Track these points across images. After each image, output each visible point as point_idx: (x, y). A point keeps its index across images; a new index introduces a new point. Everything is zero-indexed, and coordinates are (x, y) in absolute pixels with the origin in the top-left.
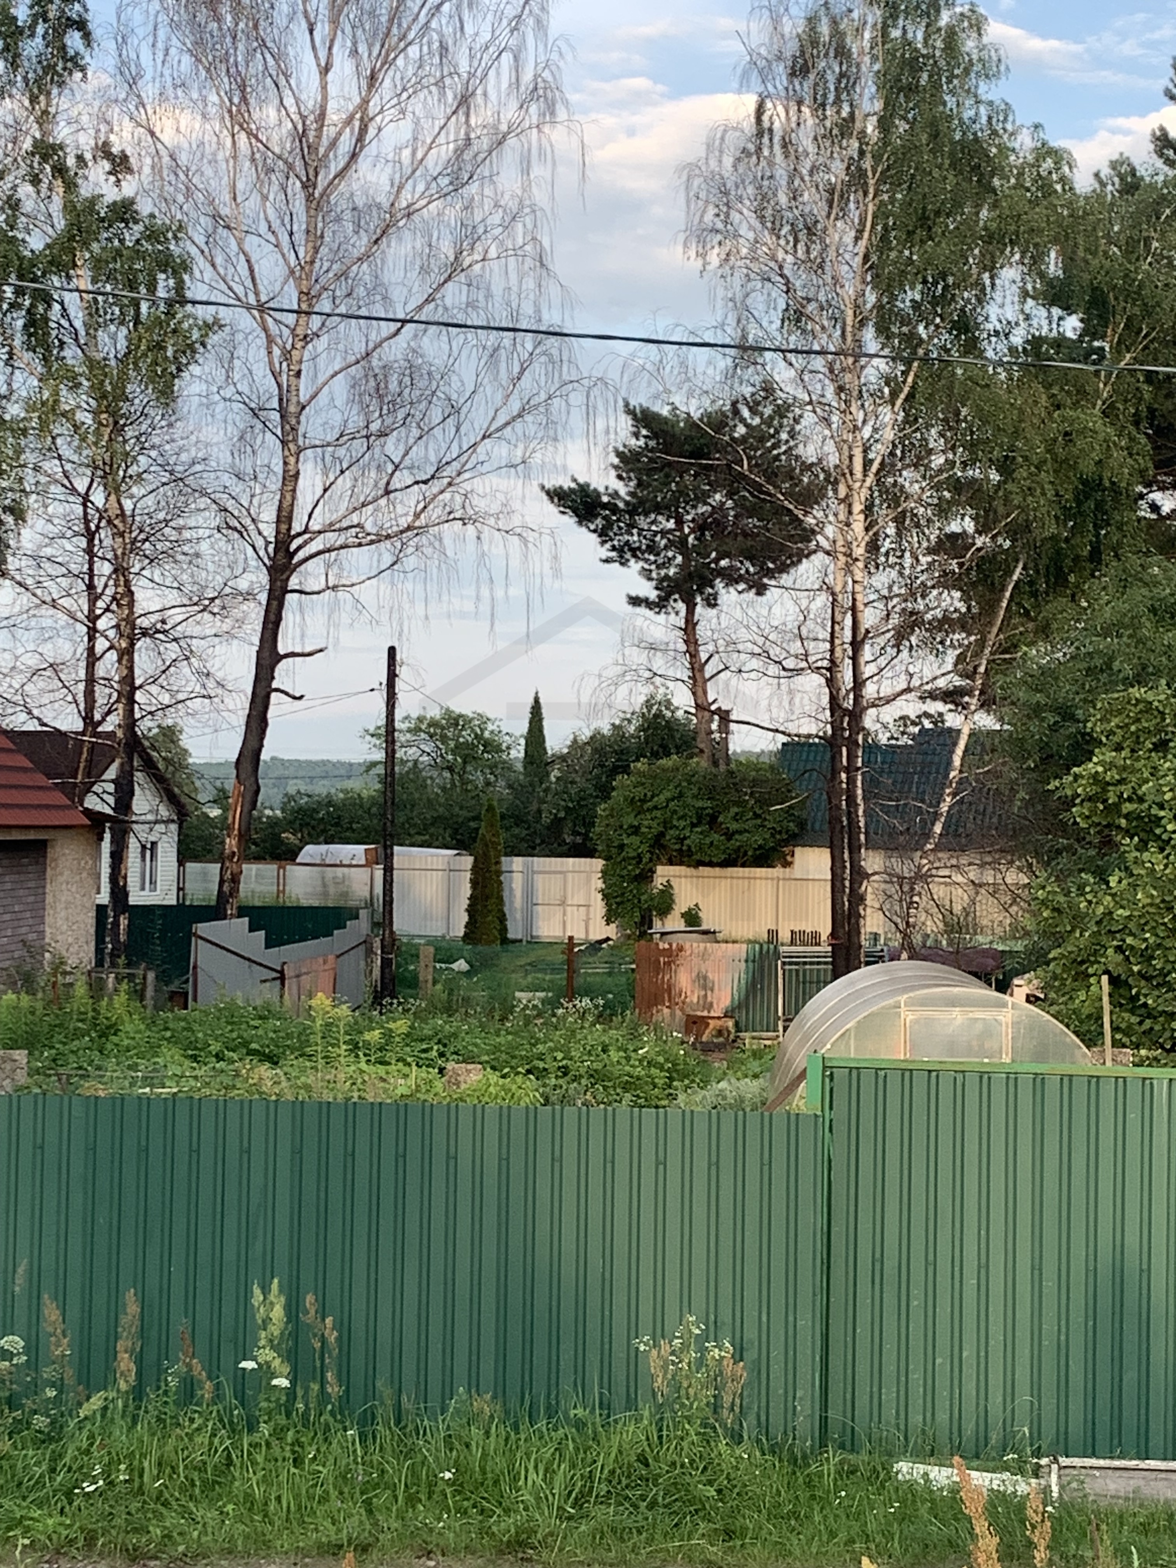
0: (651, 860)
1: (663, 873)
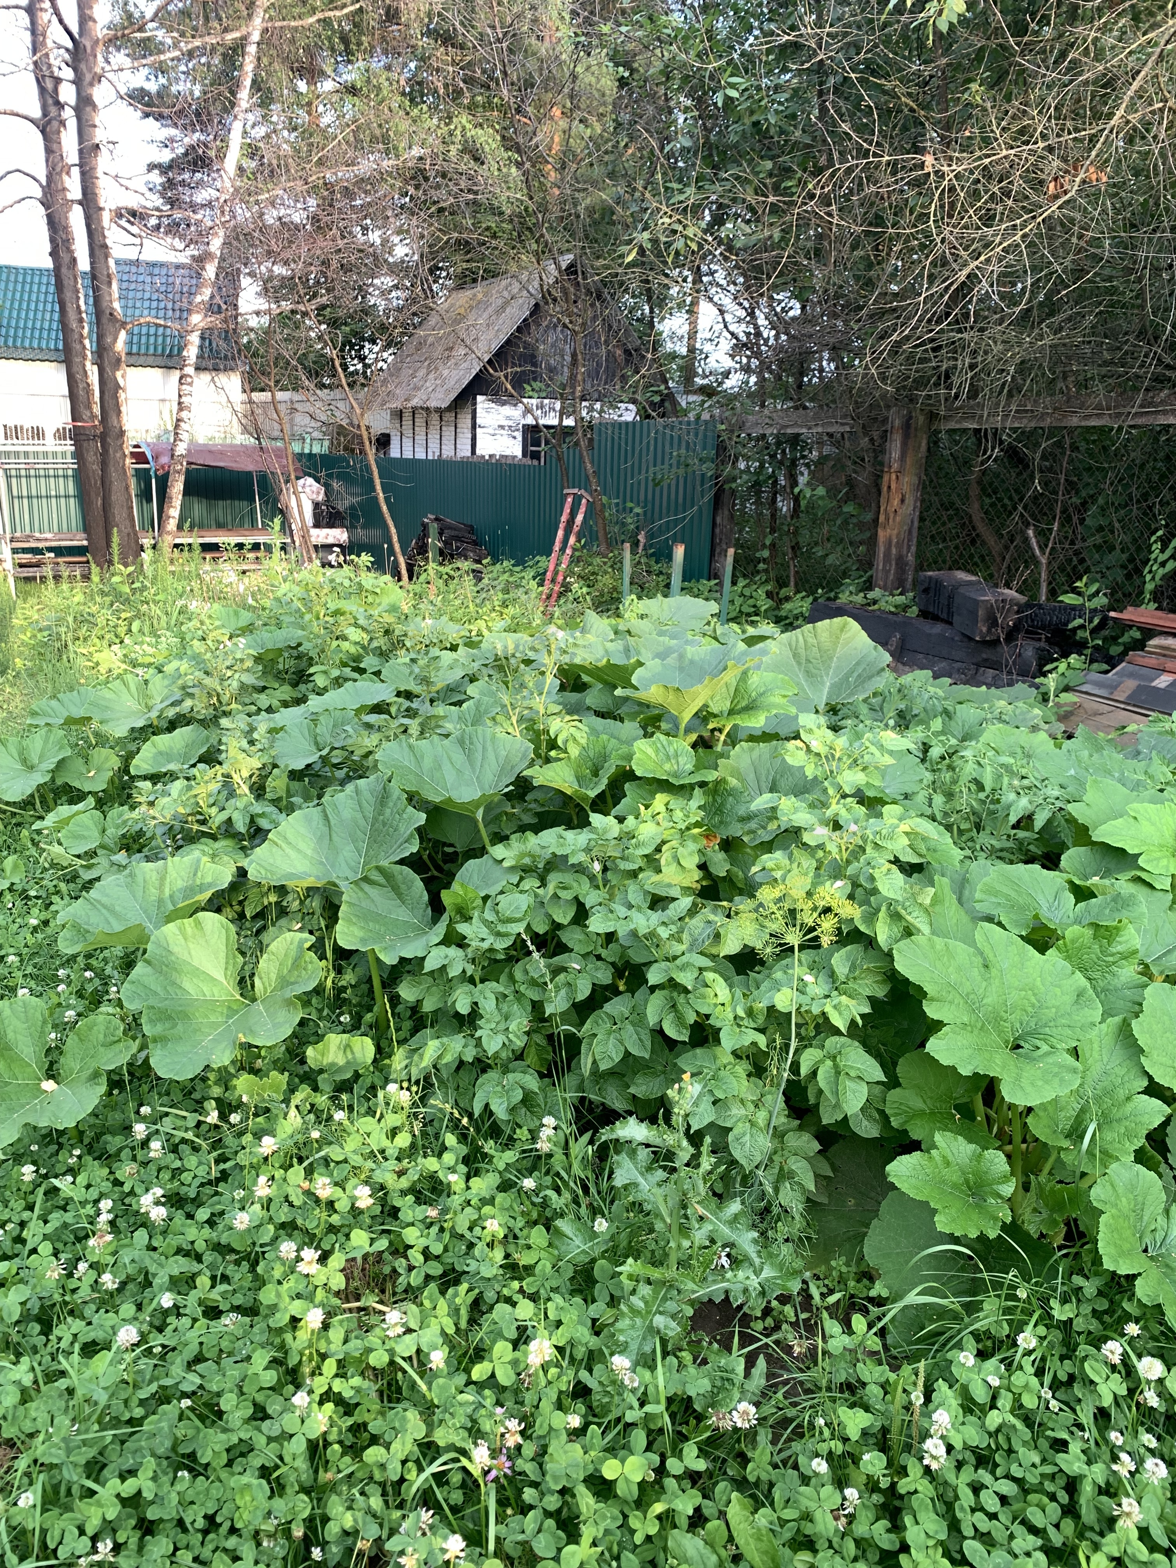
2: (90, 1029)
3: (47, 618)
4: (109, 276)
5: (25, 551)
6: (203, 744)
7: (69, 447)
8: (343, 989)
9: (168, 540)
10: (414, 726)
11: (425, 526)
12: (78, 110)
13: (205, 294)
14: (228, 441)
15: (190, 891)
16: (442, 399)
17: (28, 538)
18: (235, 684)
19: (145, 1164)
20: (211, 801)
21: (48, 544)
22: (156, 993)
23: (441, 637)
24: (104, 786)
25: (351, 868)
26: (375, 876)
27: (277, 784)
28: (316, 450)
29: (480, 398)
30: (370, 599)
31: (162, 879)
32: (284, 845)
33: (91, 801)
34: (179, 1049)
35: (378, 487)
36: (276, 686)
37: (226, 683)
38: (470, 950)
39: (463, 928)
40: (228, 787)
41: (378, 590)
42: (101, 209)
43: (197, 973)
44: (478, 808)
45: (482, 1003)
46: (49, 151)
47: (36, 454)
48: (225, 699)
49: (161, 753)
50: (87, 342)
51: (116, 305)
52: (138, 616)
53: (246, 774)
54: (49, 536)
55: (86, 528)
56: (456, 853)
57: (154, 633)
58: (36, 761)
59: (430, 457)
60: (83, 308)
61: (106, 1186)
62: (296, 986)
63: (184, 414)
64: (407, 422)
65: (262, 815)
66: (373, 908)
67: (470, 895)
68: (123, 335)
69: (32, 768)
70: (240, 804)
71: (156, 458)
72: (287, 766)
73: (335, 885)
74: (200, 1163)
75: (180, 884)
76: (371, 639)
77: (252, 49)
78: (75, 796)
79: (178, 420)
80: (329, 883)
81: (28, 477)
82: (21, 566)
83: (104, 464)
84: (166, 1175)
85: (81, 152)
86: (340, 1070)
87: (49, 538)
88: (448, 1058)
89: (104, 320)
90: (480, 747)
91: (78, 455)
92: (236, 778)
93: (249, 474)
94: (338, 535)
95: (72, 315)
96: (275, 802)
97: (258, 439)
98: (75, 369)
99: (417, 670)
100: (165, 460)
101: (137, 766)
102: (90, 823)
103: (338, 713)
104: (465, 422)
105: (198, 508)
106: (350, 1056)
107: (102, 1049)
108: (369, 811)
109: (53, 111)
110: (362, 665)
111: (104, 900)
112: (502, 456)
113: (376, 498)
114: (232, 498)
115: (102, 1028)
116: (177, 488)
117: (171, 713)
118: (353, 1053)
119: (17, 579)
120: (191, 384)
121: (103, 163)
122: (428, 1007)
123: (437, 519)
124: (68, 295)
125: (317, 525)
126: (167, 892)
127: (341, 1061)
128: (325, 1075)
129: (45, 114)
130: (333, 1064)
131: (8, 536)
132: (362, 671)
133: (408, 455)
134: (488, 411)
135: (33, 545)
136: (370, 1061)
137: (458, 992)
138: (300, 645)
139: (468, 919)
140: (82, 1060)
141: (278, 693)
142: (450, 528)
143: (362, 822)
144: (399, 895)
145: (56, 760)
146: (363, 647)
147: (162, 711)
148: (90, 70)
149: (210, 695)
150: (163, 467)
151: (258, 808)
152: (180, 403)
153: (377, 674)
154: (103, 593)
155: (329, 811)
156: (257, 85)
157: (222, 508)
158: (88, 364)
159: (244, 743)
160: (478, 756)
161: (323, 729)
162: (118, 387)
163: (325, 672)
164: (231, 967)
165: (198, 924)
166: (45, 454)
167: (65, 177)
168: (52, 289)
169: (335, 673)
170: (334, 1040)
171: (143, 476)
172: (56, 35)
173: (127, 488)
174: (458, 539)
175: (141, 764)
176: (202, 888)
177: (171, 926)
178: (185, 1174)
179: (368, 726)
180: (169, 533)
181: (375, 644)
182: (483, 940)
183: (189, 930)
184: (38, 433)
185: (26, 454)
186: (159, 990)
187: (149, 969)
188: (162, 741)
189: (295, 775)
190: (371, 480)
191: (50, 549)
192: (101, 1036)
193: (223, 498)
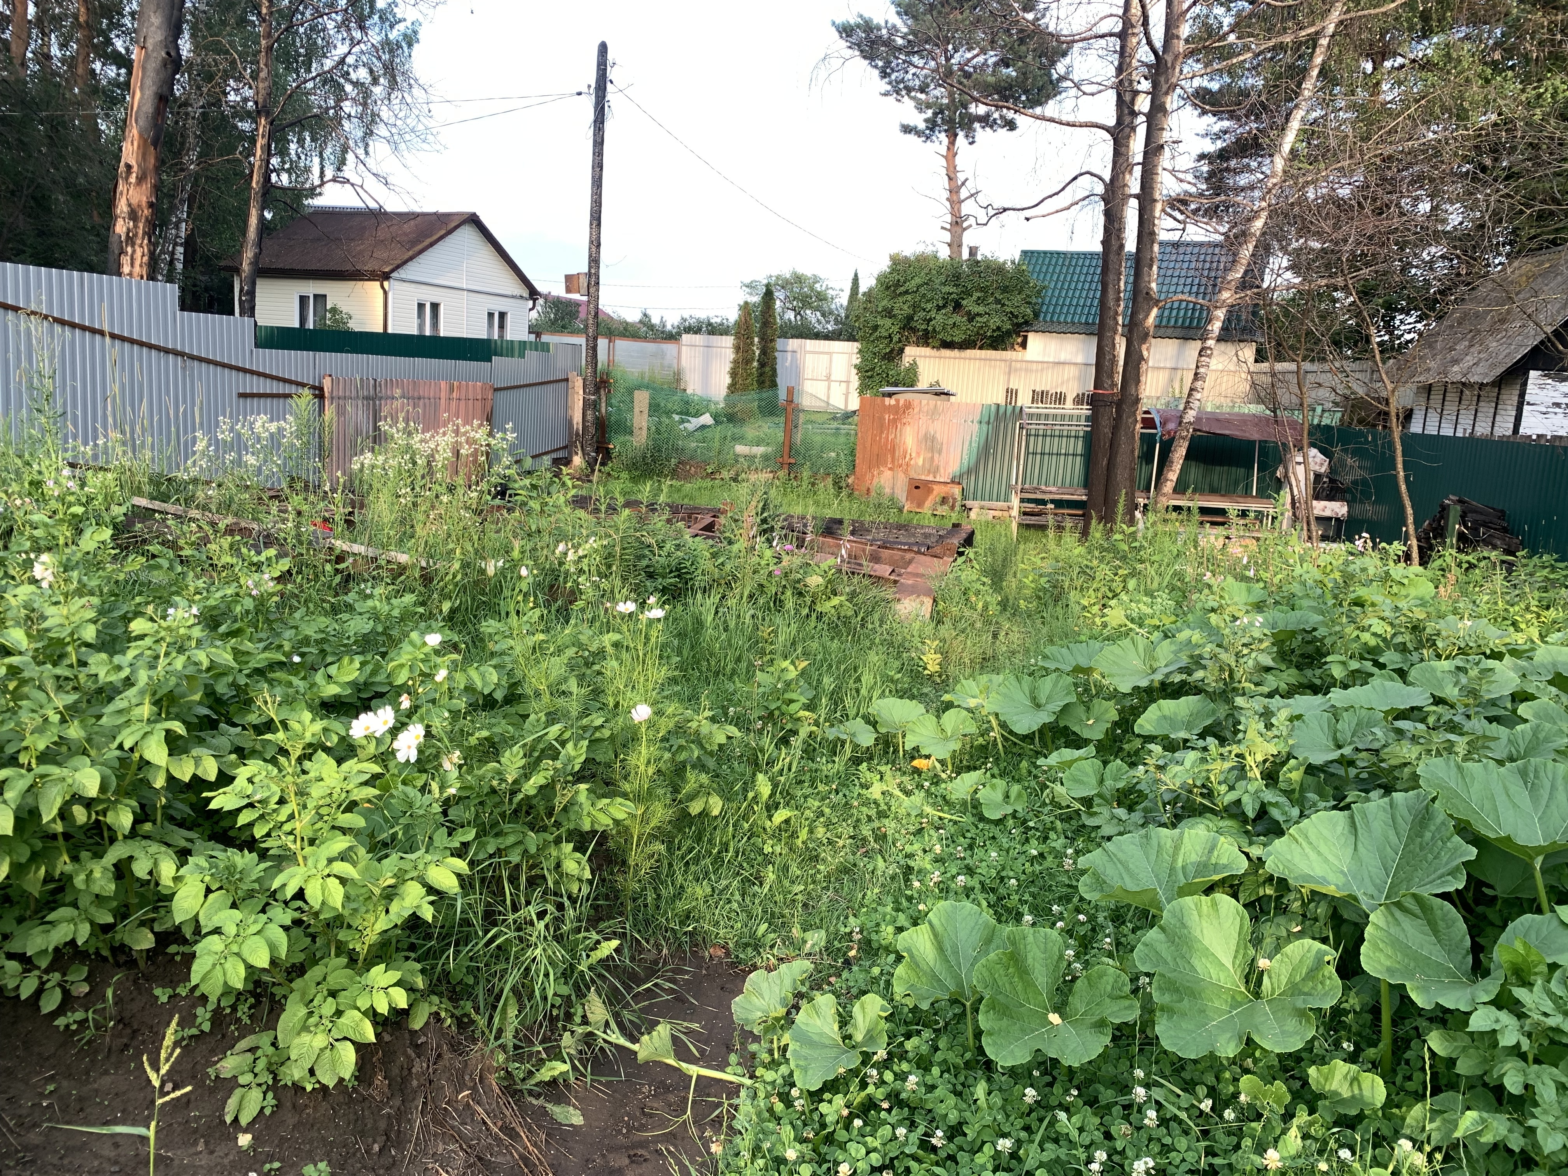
0: (900, 341)
1: (911, 352)
2: (1100, 977)
3: (1047, 566)
4: (1152, 259)
5: (1029, 501)
6: (1208, 716)
7: (1085, 410)
8: (1346, 1012)
9: (1164, 502)
10: (1461, 744)
11: (1444, 509)
12: (1151, 117)
13: (1237, 274)
14: (1236, 410)
15: (1203, 867)
16: (1483, 374)
17: (1035, 490)
18: (1251, 663)
19: (1139, 1129)
20: (1222, 778)
21: (1052, 497)
22: (1166, 963)
23: (1480, 642)
24: (1101, 736)
25: (1375, 885)
26: (1410, 903)
27: (1293, 774)
28: (1326, 421)
29: (1533, 374)
30: (1395, 589)
31: (1177, 848)
32: (1304, 844)
33: (1091, 750)
34: (1184, 1025)
35: (1400, 466)
36: (1284, 667)
37: (1242, 661)
38: (1528, 1021)
39: (1520, 993)
40: (1241, 770)
41: (1405, 581)
42: (1155, 201)
43: (1207, 953)
44: (1538, 855)
45: (1539, 1088)
46: (1117, 153)
47: (1055, 417)
48: (1237, 676)
49: (1165, 717)
50: (1120, 320)
51: (1154, 285)
52: (1132, 575)
53: (1260, 758)
54: (1054, 489)
55: (1087, 483)
56: (1495, 898)
57: (1150, 593)
58: (1043, 701)
59: (1460, 434)
60: (1122, 287)
61: (1098, 1136)
62: (1310, 998)
63: (1199, 384)
64: (1436, 398)
65: (1276, 805)
66: (1402, 937)
67: (1533, 958)
68: (1155, 312)
69: (1038, 706)
70: (1252, 788)
71: (1164, 424)
72: (1306, 759)
73: (1356, 899)
74: (1189, 1149)
75: (1194, 858)
76: (1394, 635)
77: (1324, 42)
78: (1077, 742)
79: (1191, 390)
80: (1350, 896)
81: (1044, 436)
82: (1025, 513)
83: (1115, 429)
84: (1155, 1148)
85: (1146, 153)
86: (1343, 1102)
87: (1053, 491)
88: (1487, 1138)
89: (1140, 299)
90: (1547, 784)
91: (1093, 419)
92: (1250, 761)
93: (1253, 442)
94: (1337, 509)
95: (1111, 295)
96: (1288, 793)
97: (1274, 412)
98: (1106, 342)
99: (1464, 680)
100: (1171, 426)
101: (1141, 726)
102: (1089, 770)
103: (1363, 711)
104: (1510, 398)
105: (1195, 472)
106: (1356, 1092)
107: (1108, 1000)
108: (1405, 828)
109: (1127, 119)
110: (1381, 660)
111: (1120, 855)
112: (1555, 437)
113: (1395, 477)
114: (1230, 465)
115: (1111, 980)
116: (1179, 453)
117: (1177, 678)
118: (1360, 1089)
119: (1020, 525)
120: (1209, 356)
121: (1165, 160)
122: (1463, 1068)
123: (1460, 501)
124: (1112, 277)
125: (1317, 497)
126: (1180, 863)
127: (1346, 1093)
128: (1327, 1103)
129: (1119, 121)
130: (1336, 1093)
131: (1019, 487)
132: (1382, 666)
133: (1431, 430)
134: (1541, 387)
135: (1039, 496)
136: (1379, 1105)
137: (1508, 1066)
138: (1315, 629)
139: (1528, 984)
140: (1088, 1004)
141: (1284, 675)
142: (1475, 511)
143: (1394, 839)
144: (1435, 932)
145: (1062, 704)
146: (1384, 640)
147: (1167, 675)
148: (1167, 81)
149: (1221, 669)
150: (1169, 433)
151: (1269, 796)
152: (1196, 374)
153: (1402, 673)
154: (1103, 549)
155: (1358, 818)
156: (1323, 72)
157: (1219, 473)
158: (1118, 338)
159: (1261, 725)
160: (1545, 794)
161: (1346, 725)
162: (1142, 358)
163: (1343, 663)
164: (1240, 957)
165: (1214, 904)
166: (1063, 417)
167: (1127, 176)
168: (1099, 271)
169: (1354, 665)
170: (1341, 1068)
171: (1148, 441)
172: (1144, 54)
173: (1133, 451)
174: (1485, 525)
175: (1146, 723)
176: (1216, 868)
177: (1188, 899)
178: (1174, 1154)
179: (1400, 732)
180: (1164, 495)
181: (1399, 639)
182: (1546, 1015)
183: (1205, 908)
184: (1060, 398)
185: (1047, 416)
186: (1169, 959)
187: (1162, 936)
188: (1167, 706)
189: (1311, 770)
190: (1393, 459)
191: (1052, 501)
192: (1109, 988)
193: (1221, 464)
